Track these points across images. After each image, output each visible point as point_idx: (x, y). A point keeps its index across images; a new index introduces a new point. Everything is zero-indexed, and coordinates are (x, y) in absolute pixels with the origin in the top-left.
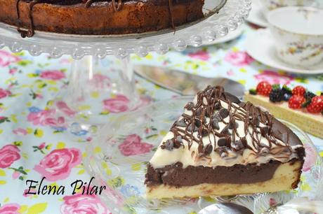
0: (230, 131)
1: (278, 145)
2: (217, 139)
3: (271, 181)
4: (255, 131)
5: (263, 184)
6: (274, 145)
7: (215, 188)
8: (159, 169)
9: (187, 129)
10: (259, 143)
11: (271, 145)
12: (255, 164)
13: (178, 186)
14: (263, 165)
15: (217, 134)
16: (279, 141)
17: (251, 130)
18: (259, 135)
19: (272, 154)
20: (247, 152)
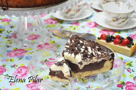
0: (86, 51)
1: (105, 54)
2: (82, 55)
3: (103, 68)
4: (95, 50)
5: (100, 70)
6: (103, 54)
7: (82, 74)
10: (97, 54)
11: (102, 54)
12: (97, 62)
14: (100, 62)
15: (81, 53)
16: (104, 52)
17: (93, 49)
18: (97, 51)
19: (103, 57)
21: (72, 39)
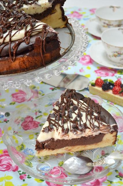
0: (78, 119)
1: (104, 125)
2: (72, 124)
3: (102, 142)
4: (91, 118)
5: (98, 144)
6: (101, 126)
7: (72, 148)
8: (42, 142)
9: (55, 119)
10: (93, 125)
11: (99, 126)
12: (92, 135)
13: (53, 149)
14: (96, 135)
15: (71, 121)
16: (104, 123)
17: (89, 117)
18: (94, 120)
19: (100, 130)
20: (87, 130)
21: (63, 98)
